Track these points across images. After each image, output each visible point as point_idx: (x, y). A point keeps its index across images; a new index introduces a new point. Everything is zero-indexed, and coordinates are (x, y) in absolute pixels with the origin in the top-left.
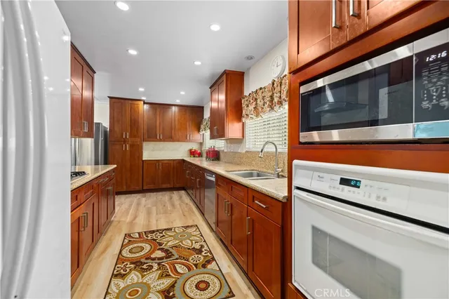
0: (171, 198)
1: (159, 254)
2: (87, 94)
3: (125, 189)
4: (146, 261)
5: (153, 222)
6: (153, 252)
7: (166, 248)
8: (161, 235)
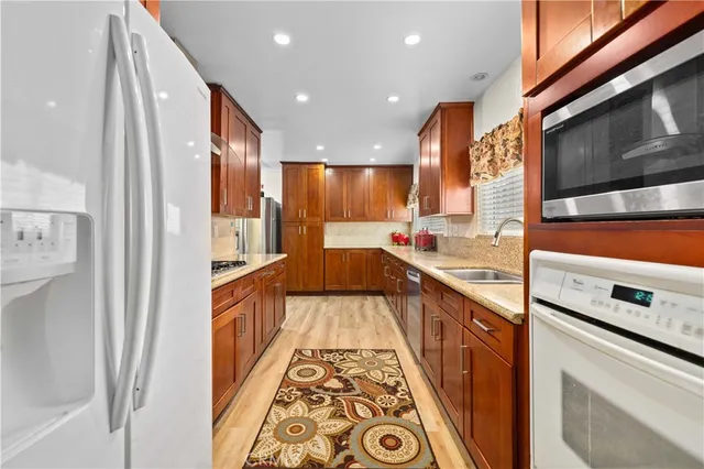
0: (362, 306)
1: (334, 383)
3: (301, 288)
4: (317, 391)
5: (333, 337)
6: (328, 379)
7: (345, 376)
8: (342, 357)
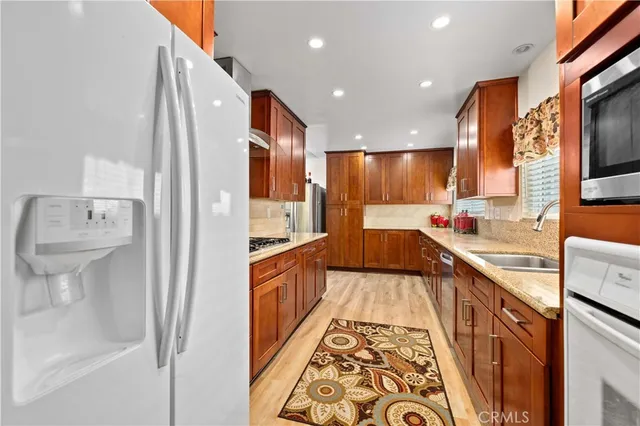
0: (399, 284)
1: (365, 354)
2: (297, 152)
4: (348, 358)
5: (368, 312)
6: (359, 349)
7: (376, 349)
8: (374, 331)
